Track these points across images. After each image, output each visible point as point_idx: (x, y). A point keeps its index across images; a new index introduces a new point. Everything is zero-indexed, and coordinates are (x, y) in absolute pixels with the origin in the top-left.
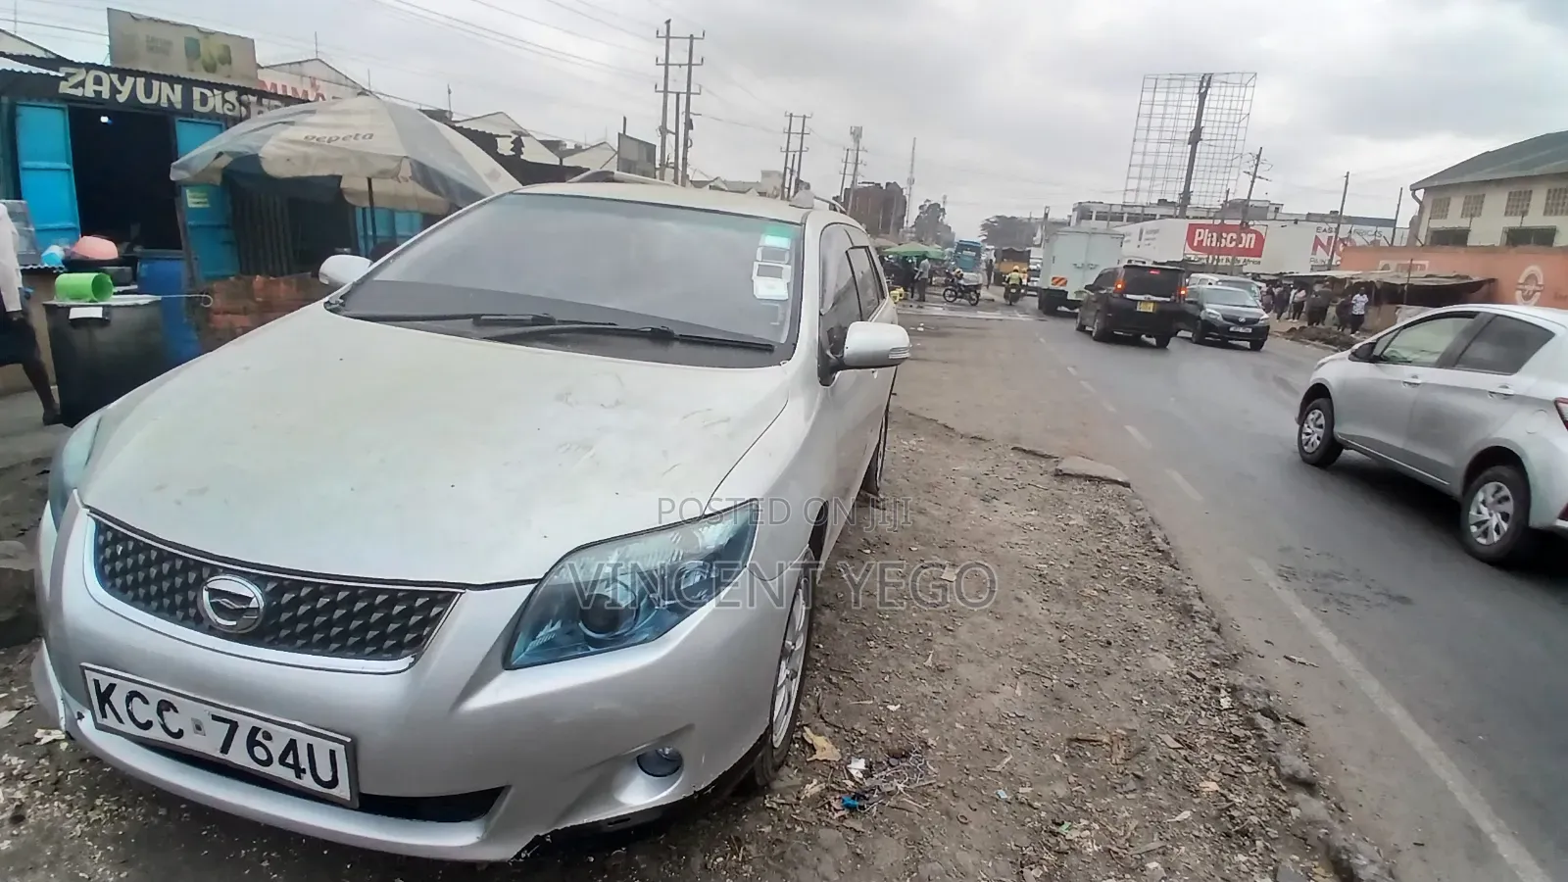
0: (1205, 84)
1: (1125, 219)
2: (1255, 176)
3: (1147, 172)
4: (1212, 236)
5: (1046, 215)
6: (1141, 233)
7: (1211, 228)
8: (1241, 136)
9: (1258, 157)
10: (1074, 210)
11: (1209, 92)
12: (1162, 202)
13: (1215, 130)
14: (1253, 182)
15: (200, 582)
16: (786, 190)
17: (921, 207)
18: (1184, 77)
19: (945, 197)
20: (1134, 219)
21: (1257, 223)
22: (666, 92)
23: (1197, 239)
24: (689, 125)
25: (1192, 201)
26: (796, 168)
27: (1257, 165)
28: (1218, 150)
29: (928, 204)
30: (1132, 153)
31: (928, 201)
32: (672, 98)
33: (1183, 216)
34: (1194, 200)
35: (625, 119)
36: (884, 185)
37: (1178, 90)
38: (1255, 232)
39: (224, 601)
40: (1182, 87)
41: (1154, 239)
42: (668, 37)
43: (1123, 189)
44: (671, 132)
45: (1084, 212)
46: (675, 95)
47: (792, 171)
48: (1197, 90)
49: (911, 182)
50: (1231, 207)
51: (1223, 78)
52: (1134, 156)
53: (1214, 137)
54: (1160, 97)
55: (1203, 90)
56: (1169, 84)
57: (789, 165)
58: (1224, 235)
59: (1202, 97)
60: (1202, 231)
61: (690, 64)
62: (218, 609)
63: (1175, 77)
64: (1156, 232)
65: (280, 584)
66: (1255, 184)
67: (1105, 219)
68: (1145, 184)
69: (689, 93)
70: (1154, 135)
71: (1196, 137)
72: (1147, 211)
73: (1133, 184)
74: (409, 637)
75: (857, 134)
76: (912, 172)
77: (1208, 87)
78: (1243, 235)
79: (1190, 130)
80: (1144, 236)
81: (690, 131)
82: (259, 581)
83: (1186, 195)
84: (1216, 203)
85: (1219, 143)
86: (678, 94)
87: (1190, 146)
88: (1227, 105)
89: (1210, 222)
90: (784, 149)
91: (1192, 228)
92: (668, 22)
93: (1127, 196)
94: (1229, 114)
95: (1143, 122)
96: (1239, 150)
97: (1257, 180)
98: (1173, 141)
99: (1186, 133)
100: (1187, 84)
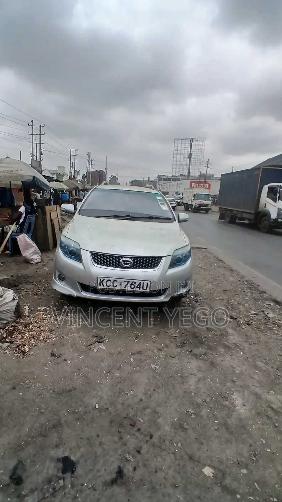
0: (191, 141)
1: (172, 180)
2: (207, 167)
3: (178, 167)
4: (197, 185)
5: (149, 179)
6: (177, 184)
7: (196, 183)
8: (202, 156)
9: (208, 162)
10: (157, 178)
11: (193, 143)
12: (182, 175)
13: (195, 154)
14: (207, 169)
15: (119, 260)
16: (71, 173)
17: (110, 177)
18: (186, 139)
19: (117, 174)
20: (174, 180)
21: (209, 180)
22: (32, 143)
23: (192, 186)
24: (41, 154)
25: (191, 175)
26: (74, 166)
27: (208, 164)
28: (197, 160)
29: (112, 176)
30: (173, 161)
31: (112, 175)
32: (34, 145)
33: (188, 179)
34: (191, 174)
35: (21, 152)
36: (99, 171)
37: (184, 143)
38: (208, 183)
39: (126, 262)
40: (185, 142)
41: (180, 186)
42: (32, 126)
43: (172, 172)
44: (35, 156)
45: (160, 178)
46: (35, 144)
47: (72, 167)
48: (189, 143)
49: (106, 169)
50: (201, 176)
51: (196, 139)
52: (174, 162)
53: (195, 156)
54: (180, 145)
55: (191, 143)
56: (182, 141)
57: (71, 166)
58: (200, 184)
59: (191, 144)
60: (193, 183)
61: (40, 134)
62: (124, 263)
63: (183, 139)
64: (182, 184)
65: (135, 258)
66: (208, 170)
67: (166, 180)
68: (177, 170)
69: (40, 143)
70: (179, 156)
71: (190, 156)
72: (178, 178)
73: (174, 170)
74: (156, 265)
75: (89, 155)
76: (106, 167)
77: (192, 142)
78: (205, 184)
79: (188, 154)
80: (178, 185)
81: (42, 155)
82: (131, 258)
83: (189, 173)
84: (197, 175)
85: (197, 158)
86: (36, 144)
87: (189, 159)
88: (198, 147)
89: (196, 181)
90: (69, 160)
91: (191, 183)
92: (32, 121)
93: (173, 174)
94: (199, 149)
95: (175, 152)
96: (202, 160)
97: (208, 168)
98: (184, 158)
99: (187, 155)
100: (187, 141)
